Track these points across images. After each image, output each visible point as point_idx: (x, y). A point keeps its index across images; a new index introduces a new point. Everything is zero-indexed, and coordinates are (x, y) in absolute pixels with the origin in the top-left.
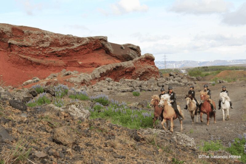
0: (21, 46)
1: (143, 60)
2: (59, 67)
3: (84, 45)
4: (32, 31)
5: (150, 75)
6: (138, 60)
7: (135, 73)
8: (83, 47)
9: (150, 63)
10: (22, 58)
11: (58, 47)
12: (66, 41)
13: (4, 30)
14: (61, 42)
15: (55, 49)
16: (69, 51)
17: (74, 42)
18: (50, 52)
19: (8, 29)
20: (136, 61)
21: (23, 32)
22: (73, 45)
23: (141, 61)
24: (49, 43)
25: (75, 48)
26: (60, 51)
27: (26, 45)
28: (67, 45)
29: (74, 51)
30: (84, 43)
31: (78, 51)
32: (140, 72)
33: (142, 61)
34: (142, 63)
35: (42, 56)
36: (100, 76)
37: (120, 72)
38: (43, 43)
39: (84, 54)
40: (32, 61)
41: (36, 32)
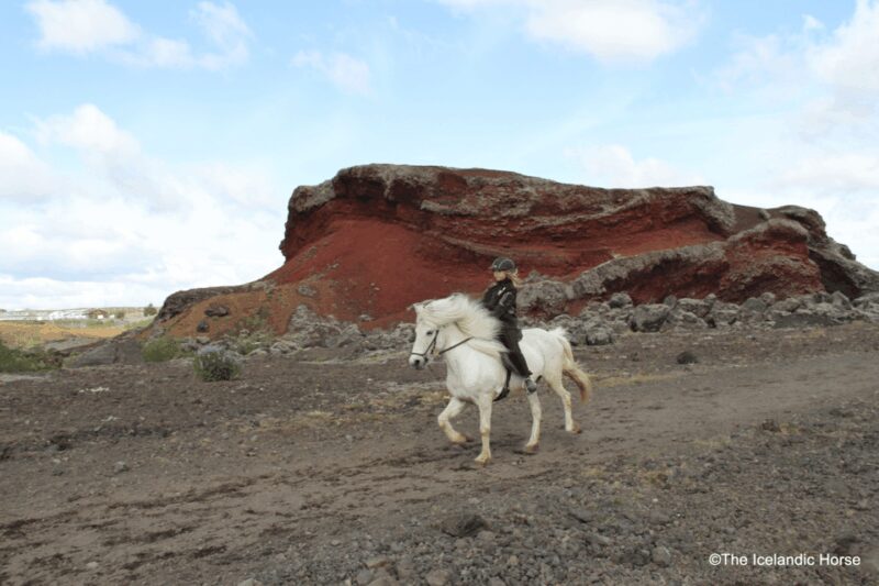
0: (451, 216)
1: (761, 238)
2: (552, 266)
3: (633, 209)
4: (488, 179)
5: (780, 284)
6: (743, 240)
7: (729, 280)
8: (629, 214)
9: (787, 250)
10: (450, 245)
11: (556, 215)
12: (579, 198)
13: (421, 180)
14: (563, 204)
15: (545, 221)
16: (587, 226)
17: (604, 202)
18: (530, 228)
19: (429, 177)
20: (735, 244)
21: (464, 182)
22: (601, 210)
23: (751, 244)
24: (529, 205)
25: (603, 218)
26: (560, 226)
27: (464, 213)
28: (580, 209)
29: (598, 224)
30: (631, 203)
31: (611, 225)
32: (744, 278)
33: (757, 241)
34: (758, 249)
35: (505, 239)
36: (604, 290)
37: (676, 277)
38: (514, 207)
39: (632, 234)
40: (474, 252)
41: (497, 180)
